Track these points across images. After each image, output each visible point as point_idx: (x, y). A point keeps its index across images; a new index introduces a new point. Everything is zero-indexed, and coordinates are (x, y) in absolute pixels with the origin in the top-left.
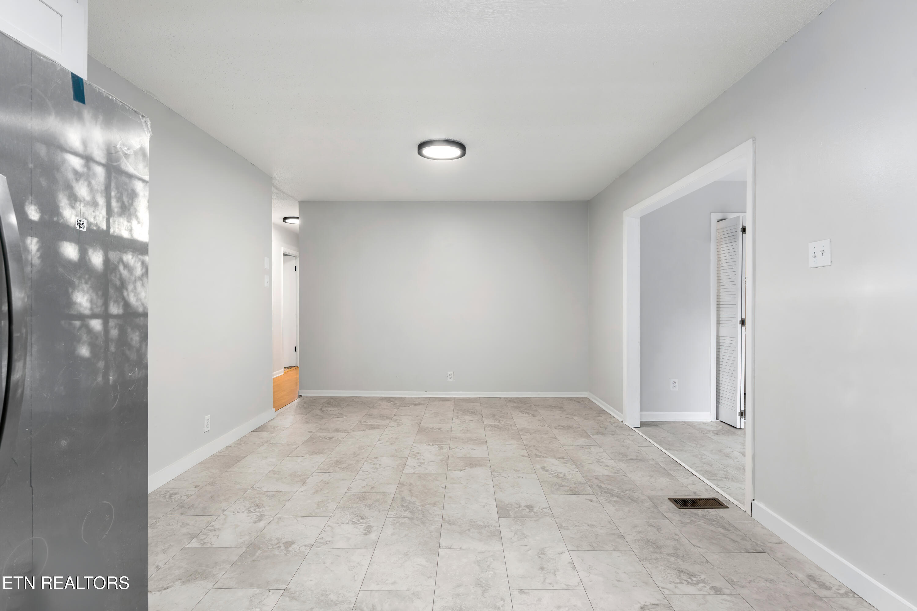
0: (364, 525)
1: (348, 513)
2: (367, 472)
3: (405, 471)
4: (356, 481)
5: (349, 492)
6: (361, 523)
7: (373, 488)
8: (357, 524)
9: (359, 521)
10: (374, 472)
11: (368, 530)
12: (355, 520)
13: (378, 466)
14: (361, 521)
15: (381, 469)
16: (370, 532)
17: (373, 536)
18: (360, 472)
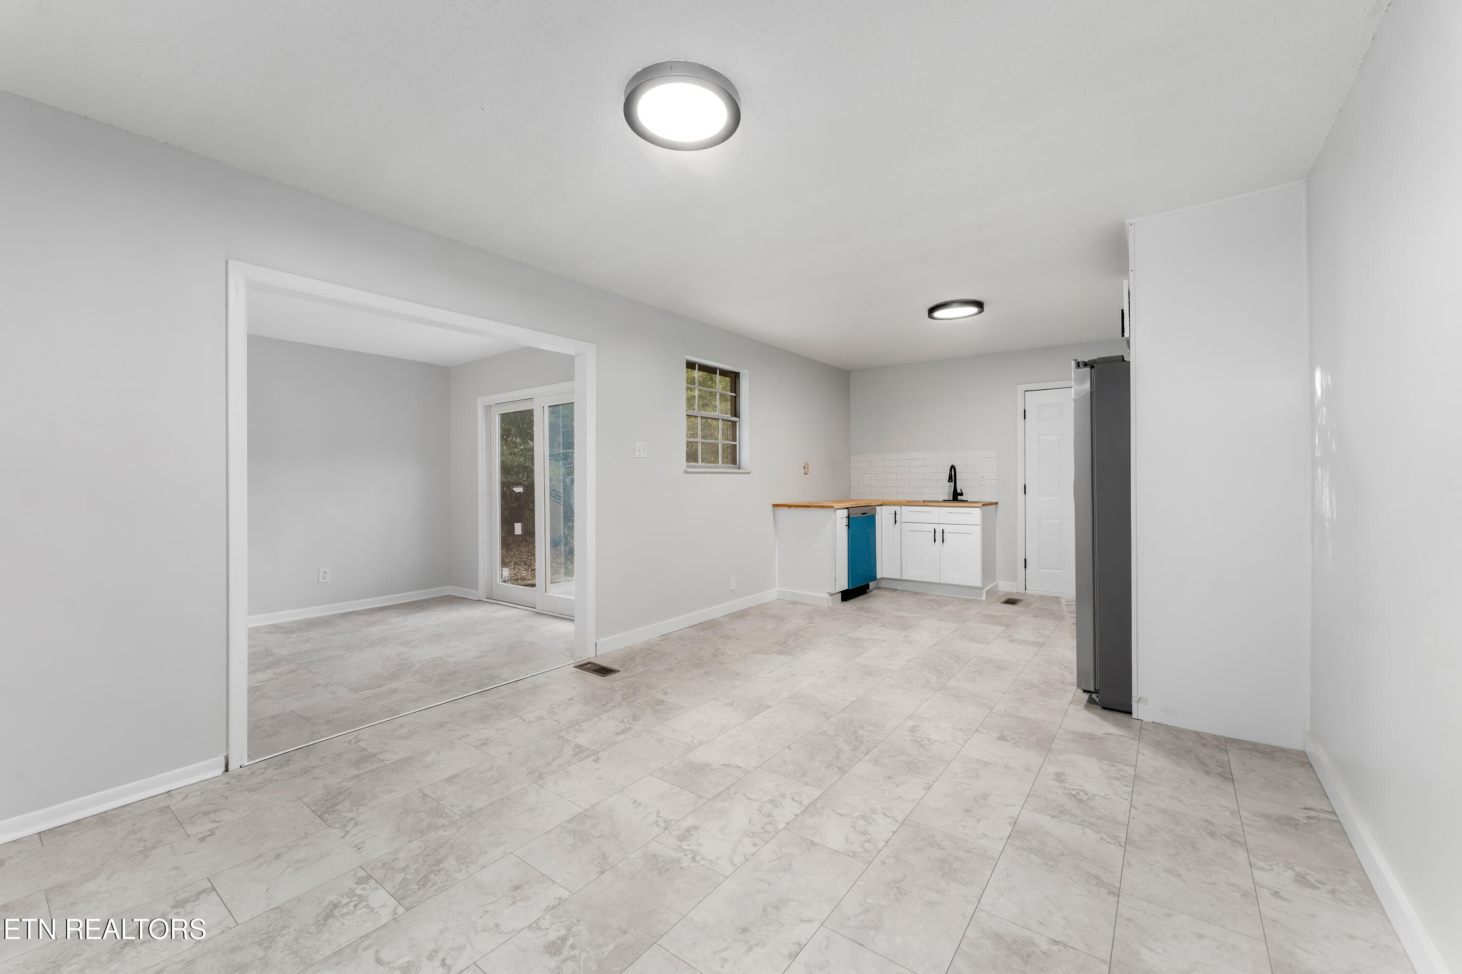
0: (917, 734)
1: (935, 752)
2: (886, 816)
3: (817, 793)
4: (913, 800)
5: (930, 782)
6: (920, 738)
7: (889, 778)
8: (925, 738)
9: (922, 740)
10: (874, 811)
11: (913, 729)
12: (926, 742)
13: (861, 822)
14: (919, 739)
15: (857, 814)
16: (913, 727)
17: (910, 723)
18: (900, 818)
